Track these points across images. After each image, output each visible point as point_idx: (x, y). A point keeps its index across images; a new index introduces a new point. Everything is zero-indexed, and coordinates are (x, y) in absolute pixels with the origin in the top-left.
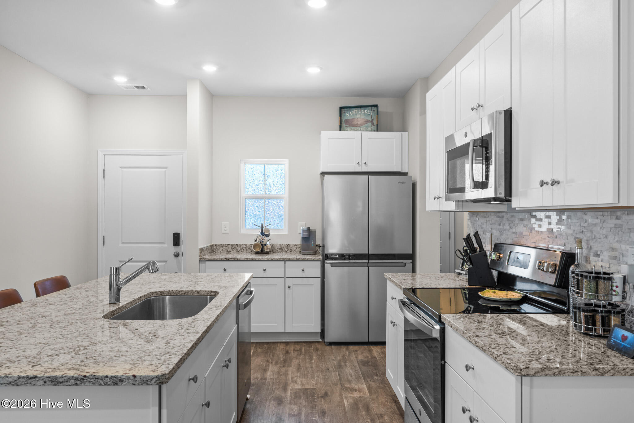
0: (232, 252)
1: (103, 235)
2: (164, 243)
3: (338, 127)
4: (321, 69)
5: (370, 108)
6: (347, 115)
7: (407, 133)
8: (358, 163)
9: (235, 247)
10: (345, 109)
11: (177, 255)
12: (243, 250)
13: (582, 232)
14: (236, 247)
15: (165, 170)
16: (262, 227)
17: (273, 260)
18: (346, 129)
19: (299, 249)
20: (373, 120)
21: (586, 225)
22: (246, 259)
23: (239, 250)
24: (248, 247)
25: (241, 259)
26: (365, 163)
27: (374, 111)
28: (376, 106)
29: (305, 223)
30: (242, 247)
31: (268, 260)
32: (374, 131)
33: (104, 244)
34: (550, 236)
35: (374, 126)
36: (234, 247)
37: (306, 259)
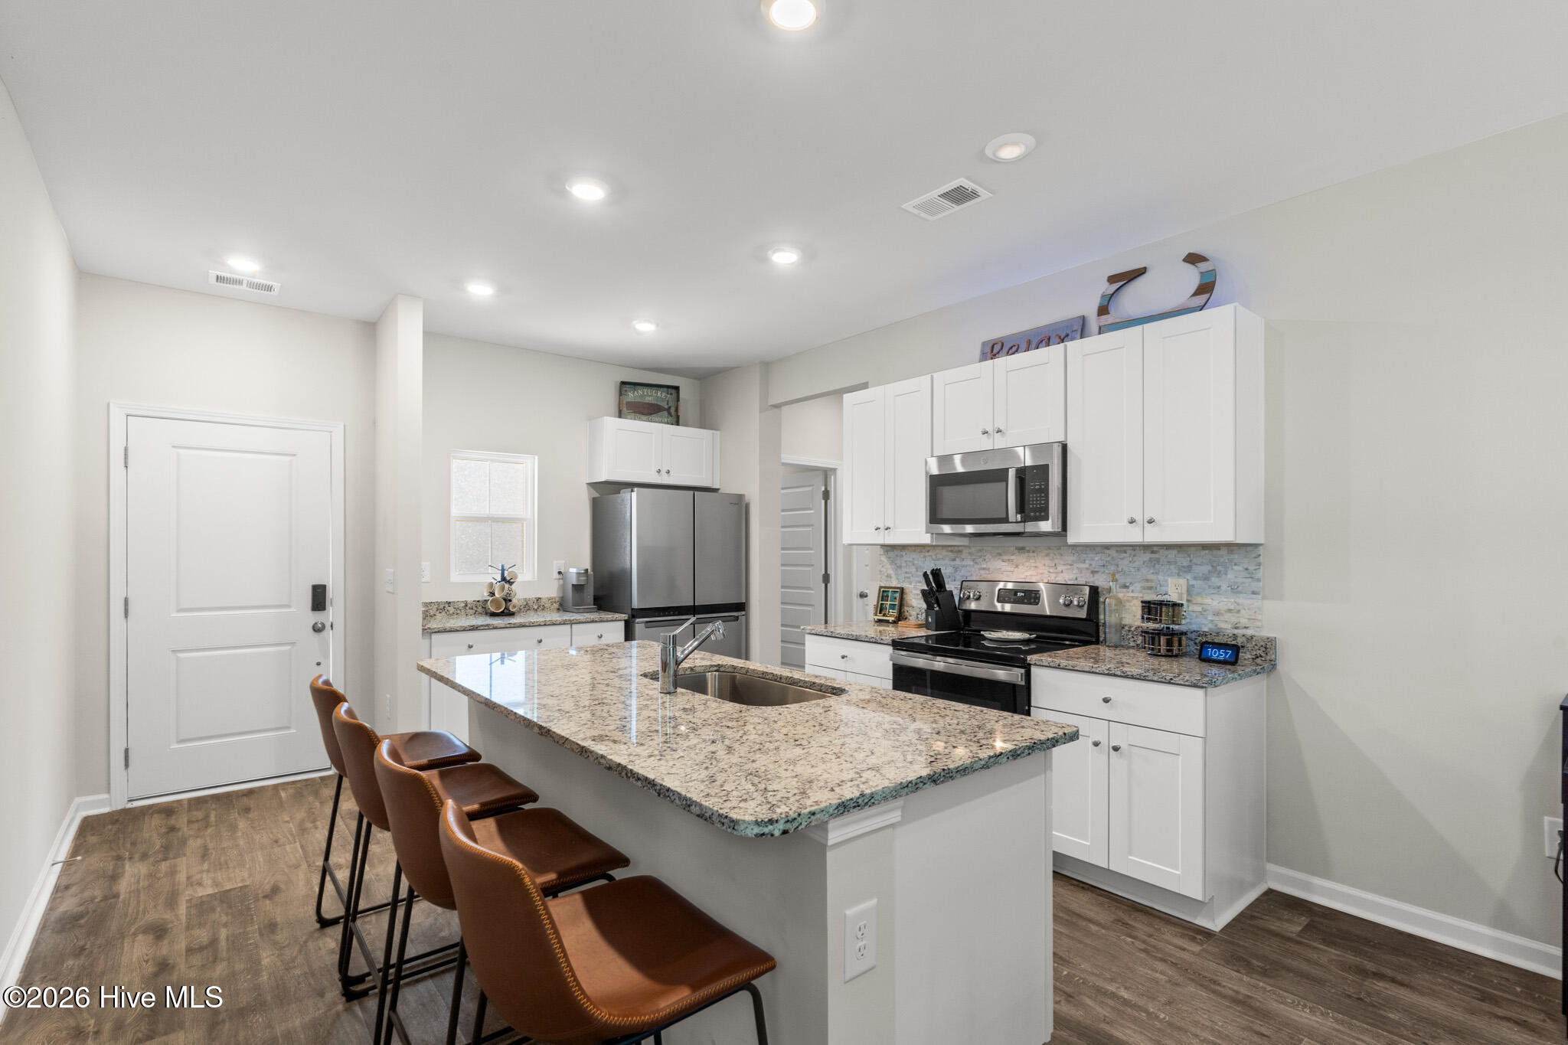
0: (439, 616)
1: (125, 595)
2: (288, 606)
3: (617, 414)
4: (658, 325)
5: (665, 389)
6: (631, 394)
7: (718, 432)
8: (659, 471)
9: (444, 607)
10: (627, 386)
11: (318, 629)
12: (459, 612)
13: (1104, 566)
14: (447, 606)
15: (289, 458)
16: (503, 570)
17: (554, 624)
18: (629, 417)
19: (556, 606)
20: (670, 408)
21: (1108, 559)
22: (508, 626)
23: (451, 612)
24: (469, 606)
25: (499, 626)
26: (668, 472)
27: (671, 394)
28: (677, 388)
29: (563, 562)
30: (456, 607)
31: (545, 625)
32: (672, 424)
33: (126, 615)
34: (1051, 570)
35: (671, 416)
36: (442, 607)
37: (605, 619)
